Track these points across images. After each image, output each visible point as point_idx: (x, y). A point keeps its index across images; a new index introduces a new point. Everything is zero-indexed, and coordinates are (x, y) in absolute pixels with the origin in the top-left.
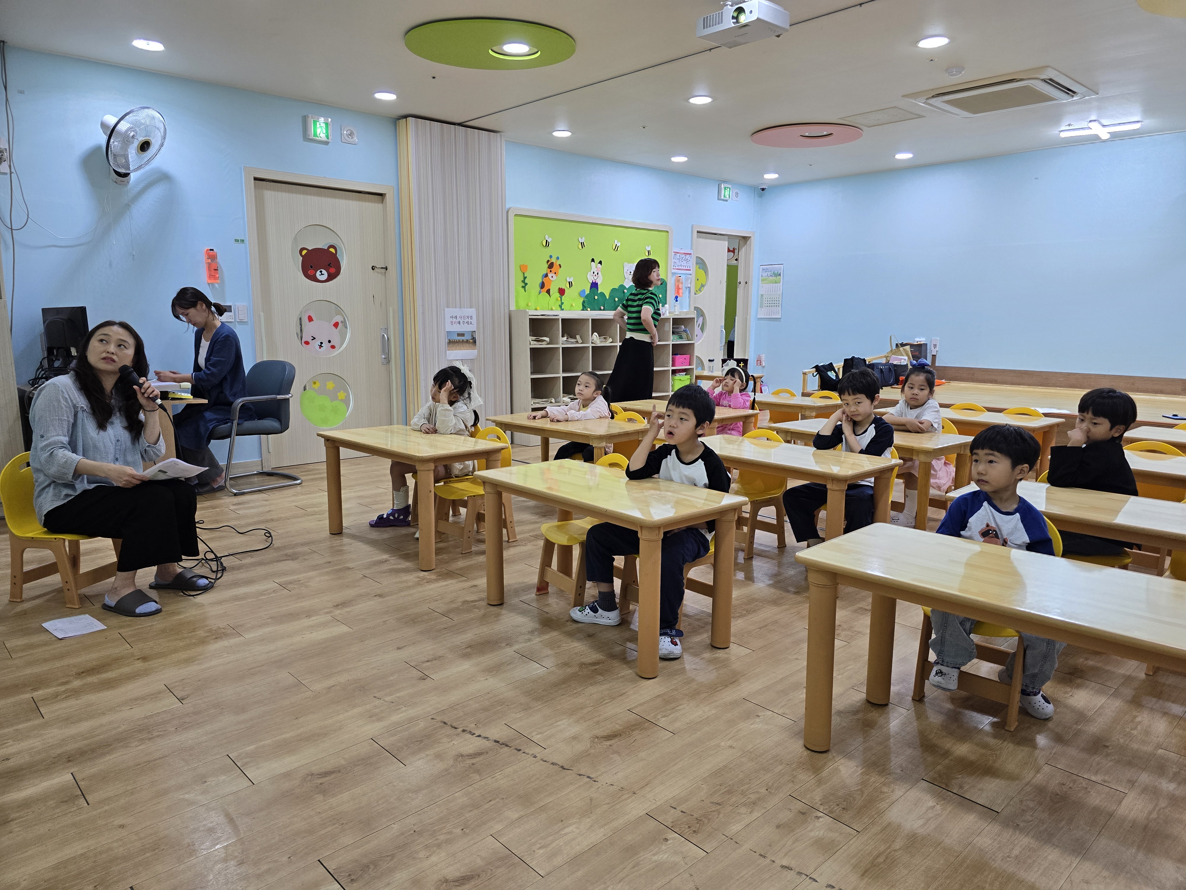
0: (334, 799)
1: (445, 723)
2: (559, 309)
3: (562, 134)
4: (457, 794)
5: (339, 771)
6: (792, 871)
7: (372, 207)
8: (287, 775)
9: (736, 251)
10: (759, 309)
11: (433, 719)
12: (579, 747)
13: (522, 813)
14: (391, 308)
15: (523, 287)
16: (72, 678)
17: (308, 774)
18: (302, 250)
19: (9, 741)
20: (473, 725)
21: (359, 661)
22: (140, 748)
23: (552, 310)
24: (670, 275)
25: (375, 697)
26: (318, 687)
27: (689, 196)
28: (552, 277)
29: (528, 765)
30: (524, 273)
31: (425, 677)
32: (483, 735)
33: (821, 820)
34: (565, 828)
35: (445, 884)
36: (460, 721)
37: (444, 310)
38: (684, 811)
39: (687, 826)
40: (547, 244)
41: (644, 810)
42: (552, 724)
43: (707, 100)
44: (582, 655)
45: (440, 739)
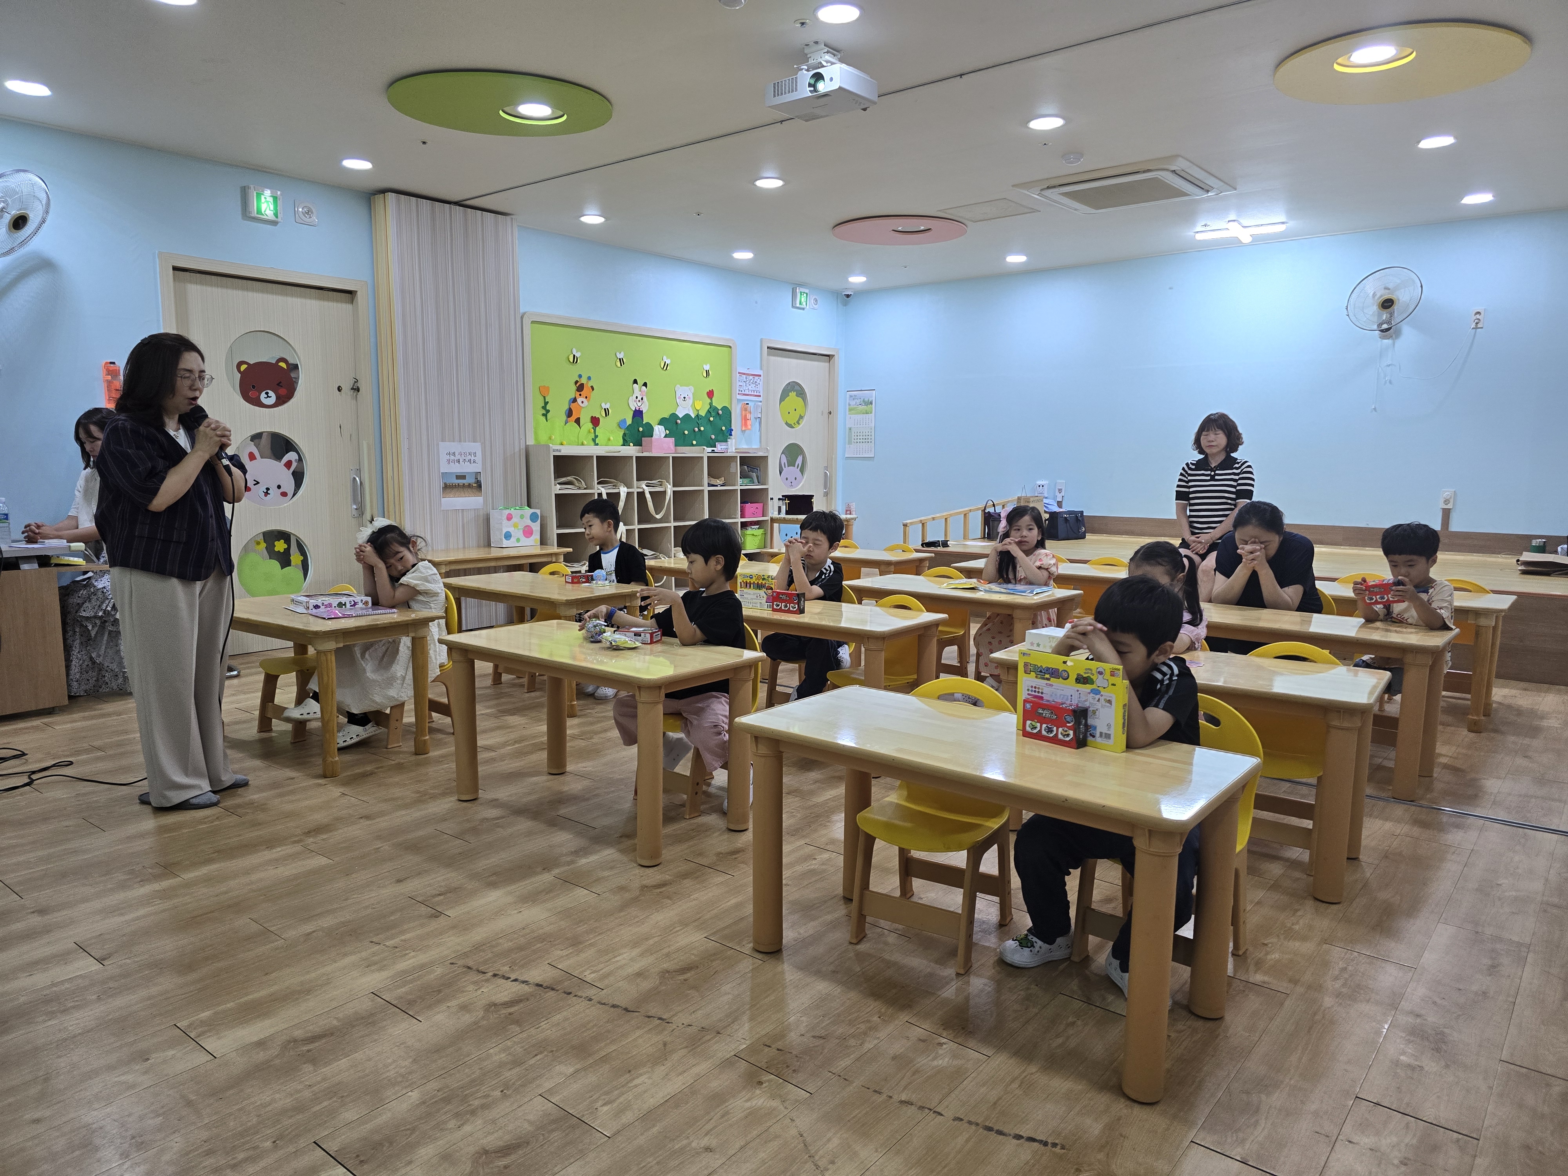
0: (327, 1068)
1: (469, 968)
2: (593, 443)
3: (592, 219)
4: (491, 1051)
5: (332, 1034)
6: (913, 1107)
7: (338, 308)
8: (261, 1044)
10: (849, 445)
11: (452, 964)
12: (646, 985)
13: (578, 1066)
14: (364, 442)
15: (543, 415)
17: (288, 1041)
18: (240, 364)
20: (506, 968)
21: (346, 900)
22: (49, 1023)
23: (583, 444)
24: (734, 402)
25: (372, 942)
26: (292, 934)
27: (756, 302)
28: (582, 402)
29: (581, 1010)
30: (544, 397)
31: (438, 914)
32: (521, 978)
33: (944, 1046)
34: (634, 1079)
35: (484, 1157)
36: (488, 964)
37: (438, 445)
38: (781, 1048)
39: (785, 1066)
40: (575, 360)
41: (731, 1051)
42: (610, 960)
43: (778, 183)
44: (642, 876)
45: (464, 987)
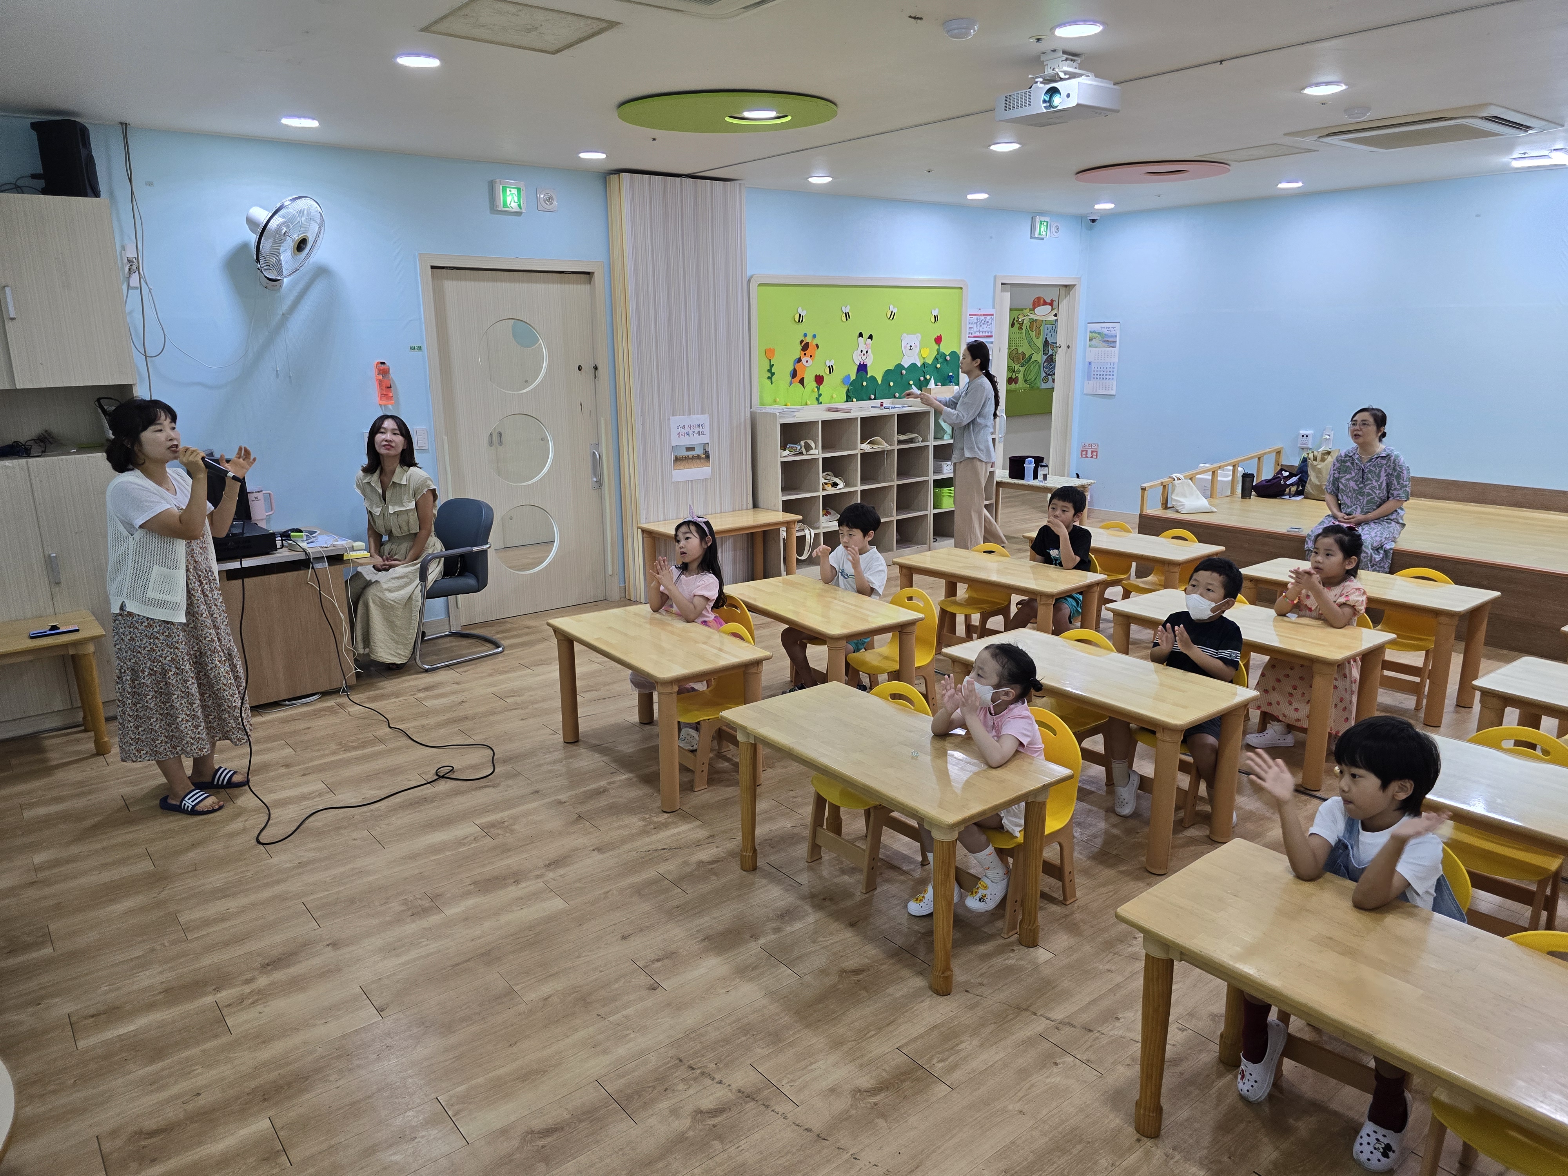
0: (558, 1170)
1: (680, 1061)
2: (816, 402)
3: (820, 180)
4: (696, 1171)
5: (562, 1129)
7: (577, 290)
8: (504, 1132)
9: (1055, 304)
10: (1086, 382)
11: (667, 1052)
12: (839, 1105)
14: (602, 419)
15: (769, 378)
16: (256, 973)
17: (527, 1132)
19: (197, 1067)
20: (712, 1065)
21: (578, 957)
22: (340, 1083)
23: (806, 404)
25: (598, 1015)
26: (533, 996)
27: (991, 238)
28: (807, 362)
29: (777, 1130)
30: (770, 360)
31: (656, 985)
32: (725, 1081)
36: (698, 1057)
37: (669, 419)
40: (801, 319)
42: (805, 1068)
43: (1014, 147)
44: (842, 956)
45: (675, 1084)
